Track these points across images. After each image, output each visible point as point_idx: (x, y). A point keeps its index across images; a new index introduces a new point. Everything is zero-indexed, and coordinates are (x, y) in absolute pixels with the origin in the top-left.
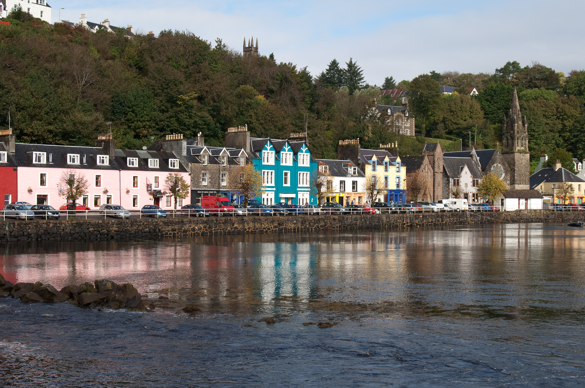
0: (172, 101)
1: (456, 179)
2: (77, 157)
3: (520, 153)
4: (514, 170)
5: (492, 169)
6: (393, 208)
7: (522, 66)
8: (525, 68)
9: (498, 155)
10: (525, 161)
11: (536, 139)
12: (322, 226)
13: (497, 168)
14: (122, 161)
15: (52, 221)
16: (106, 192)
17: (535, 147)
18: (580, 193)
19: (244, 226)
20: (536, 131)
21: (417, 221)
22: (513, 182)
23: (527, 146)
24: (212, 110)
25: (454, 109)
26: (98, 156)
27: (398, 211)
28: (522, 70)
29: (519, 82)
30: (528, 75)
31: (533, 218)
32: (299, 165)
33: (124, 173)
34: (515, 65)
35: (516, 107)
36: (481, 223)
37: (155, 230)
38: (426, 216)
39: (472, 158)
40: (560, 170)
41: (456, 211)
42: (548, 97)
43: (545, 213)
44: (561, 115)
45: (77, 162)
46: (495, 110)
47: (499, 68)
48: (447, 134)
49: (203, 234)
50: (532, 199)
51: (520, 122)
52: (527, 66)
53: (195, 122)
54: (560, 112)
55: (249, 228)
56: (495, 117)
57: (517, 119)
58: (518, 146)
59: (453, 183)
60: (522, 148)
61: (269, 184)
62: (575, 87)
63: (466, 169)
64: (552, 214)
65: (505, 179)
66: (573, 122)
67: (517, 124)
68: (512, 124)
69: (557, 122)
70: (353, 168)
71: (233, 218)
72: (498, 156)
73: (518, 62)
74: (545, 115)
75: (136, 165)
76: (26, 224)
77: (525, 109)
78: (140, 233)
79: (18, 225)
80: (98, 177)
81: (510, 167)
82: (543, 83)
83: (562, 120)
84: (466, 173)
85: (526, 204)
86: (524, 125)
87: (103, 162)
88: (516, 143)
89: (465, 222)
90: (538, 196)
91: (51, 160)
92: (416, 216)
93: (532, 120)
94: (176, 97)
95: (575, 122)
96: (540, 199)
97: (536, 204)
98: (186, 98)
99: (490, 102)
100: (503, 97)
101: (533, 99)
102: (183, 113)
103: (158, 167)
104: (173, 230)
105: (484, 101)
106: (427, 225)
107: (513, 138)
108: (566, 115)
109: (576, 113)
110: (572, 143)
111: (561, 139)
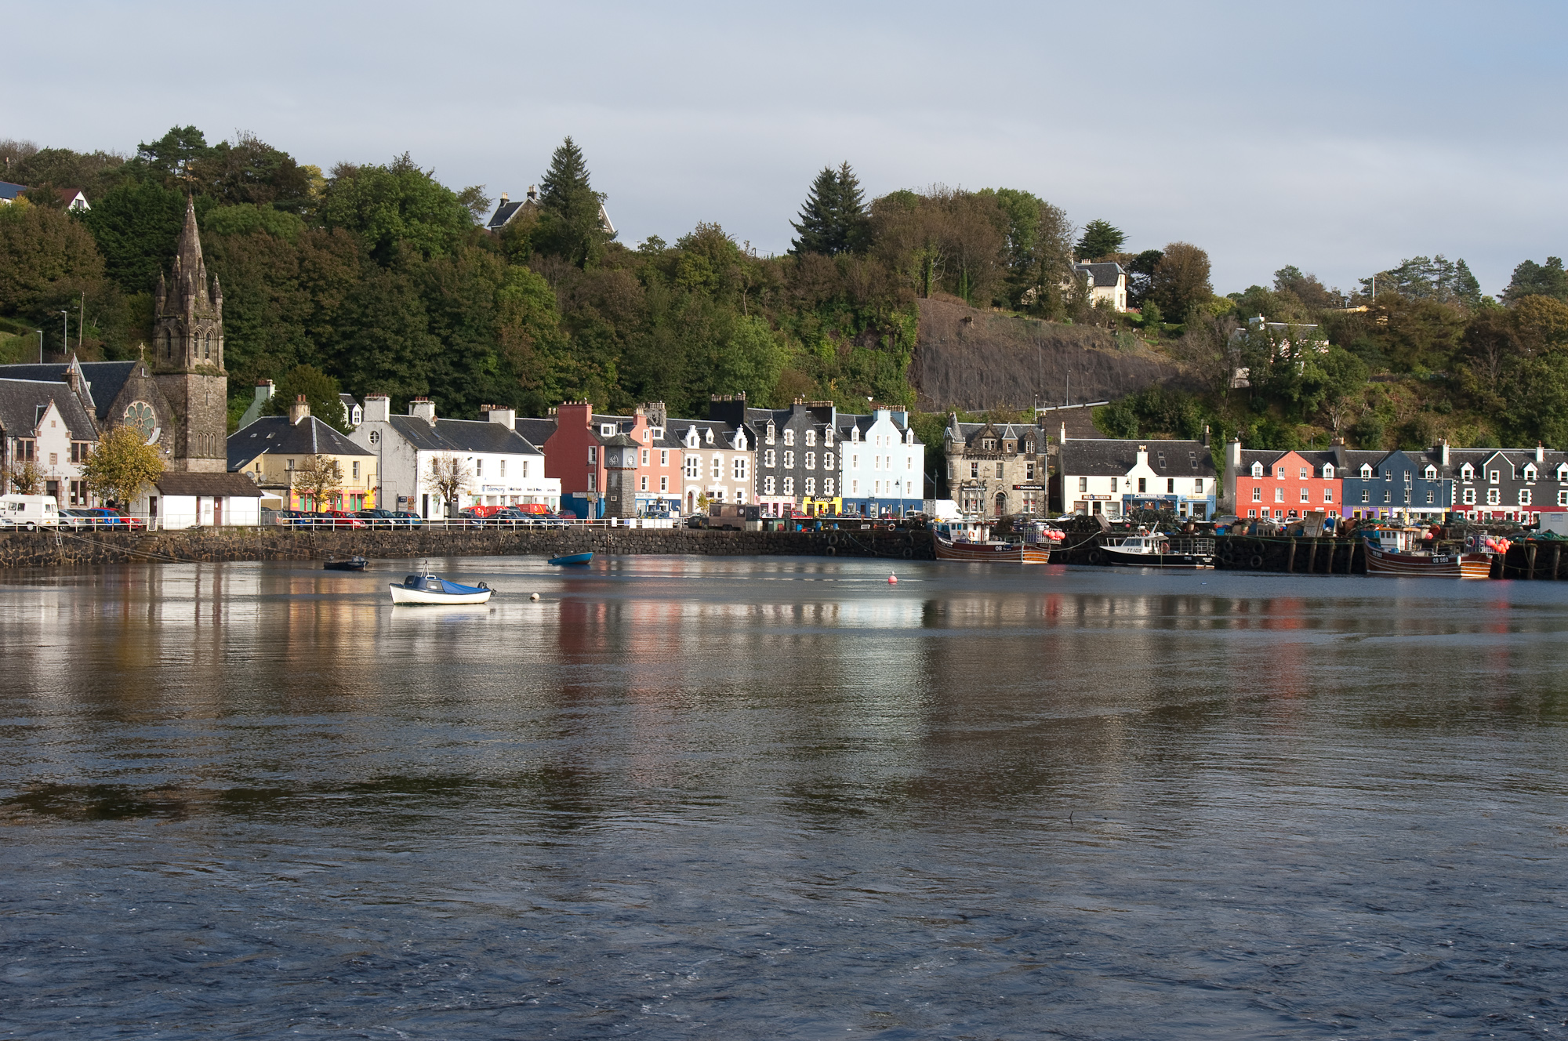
1: (25, 440)
3: (203, 374)
4: (186, 420)
5: (126, 415)
7: (212, 141)
8: (218, 147)
9: (142, 379)
10: (216, 397)
11: (246, 338)
13: (139, 413)
17: (242, 361)
18: (356, 484)
20: (246, 317)
22: (182, 452)
23: (221, 358)
25: (22, 247)
28: (211, 151)
29: (201, 183)
30: (225, 165)
31: (234, 549)
34: (191, 136)
35: (194, 250)
36: (94, 562)
39: (70, 383)
40: (307, 421)
41: (24, 529)
42: (279, 229)
43: (266, 534)
44: (311, 279)
46: (135, 256)
47: (148, 143)
50: (232, 498)
51: (202, 292)
52: (225, 143)
54: (308, 271)
56: (135, 275)
57: (195, 283)
58: (196, 355)
59: (15, 453)
60: (208, 361)
62: (348, 207)
63: (53, 413)
64: (285, 537)
65: (162, 443)
66: (340, 297)
67: (194, 297)
68: (181, 296)
69: (303, 295)
72: (141, 381)
73: (199, 128)
74: (270, 277)
77: (218, 258)
81: (175, 412)
82: (266, 191)
83: (313, 292)
84: (54, 424)
85: (218, 512)
86: (212, 300)
88: (192, 346)
89: (50, 560)
90: (250, 489)
93: (234, 287)
95: (347, 298)
96: (255, 499)
97: (243, 511)
99: (123, 233)
100: (159, 220)
101: (240, 231)
105: (107, 229)
107: (183, 334)
108: (324, 278)
109: (349, 274)
110: (339, 354)
111: (310, 341)
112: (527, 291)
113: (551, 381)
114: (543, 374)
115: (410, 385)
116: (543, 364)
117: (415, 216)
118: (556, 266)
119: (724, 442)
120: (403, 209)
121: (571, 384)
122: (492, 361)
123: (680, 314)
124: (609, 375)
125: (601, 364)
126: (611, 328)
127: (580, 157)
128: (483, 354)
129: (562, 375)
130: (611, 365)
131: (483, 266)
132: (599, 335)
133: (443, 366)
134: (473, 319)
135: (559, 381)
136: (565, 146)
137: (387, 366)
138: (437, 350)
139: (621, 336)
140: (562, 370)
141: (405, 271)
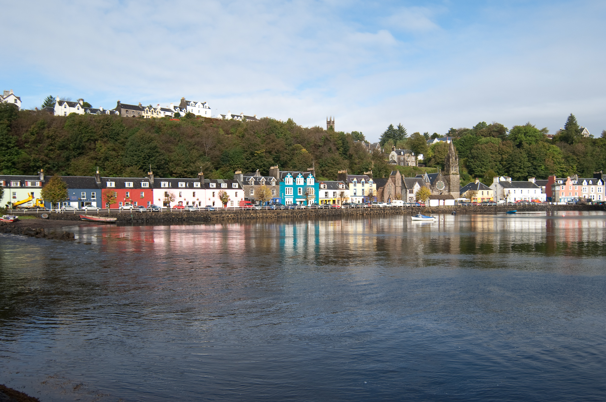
0: (252, 154)
1: (411, 190)
2: (184, 184)
3: (454, 175)
4: (450, 184)
5: (437, 184)
6: (352, 206)
7: (488, 124)
8: (489, 125)
10: (457, 179)
12: (303, 215)
13: (440, 183)
14: (208, 185)
15: (154, 213)
16: (198, 200)
18: (488, 196)
19: (257, 215)
21: (367, 212)
22: (449, 191)
23: (458, 171)
24: (275, 157)
25: (440, 151)
26: (194, 183)
27: (354, 207)
28: (487, 127)
30: (489, 129)
31: (448, 210)
32: (307, 184)
33: (207, 190)
35: (451, 150)
36: (411, 213)
37: (206, 217)
38: (373, 209)
39: (422, 178)
40: (478, 183)
41: (395, 207)
42: (494, 142)
43: (454, 207)
44: (501, 152)
45: (184, 186)
48: (435, 164)
49: (233, 219)
50: (447, 200)
52: (490, 124)
53: (264, 164)
54: (500, 150)
55: (260, 216)
57: (452, 156)
58: (452, 171)
59: (409, 192)
60: (455, 172)
61: (290, 194)
62: (512, 135)
63: (417, 184)
64: (459, 208)
65: (445, 190)
66: (507, 155)
67: (452, 159)
68: (449, 159)
69: (498, 156)
70: (342, 185)
71: (250, 211)
72: (440, 177)
73: (485, 122)
74: (491, 152)
75: (215, 186)
76: (141, 214)
78: (199, 218)
79: (137, 214)
80: (194, 193)
81: (448, 183)
83: (501, 155)
84: (417, 186)
85: (444, 203)
86: (456, 159)
87: (197, 185)
88: (451, 169)
89: (400, 213)
90: (451, 198)
91: (170, 185)
92: (366, 209)
94: (254, 152)
95: (509, 156)
96: (453, 200)
97: (450, 203)
98: (259, 152)
101: (485, 143)
102: (258, 160)
103: (226, 187)
104: (216, 217)
106: (374, 214)
107: (449, 167)
108: (504, 152)
109: (510, 150)
110: (508, 168)
111: (500, 165)
112: (554, 151)
113: (558, 171)
114: (556, 169)
115: (523, 174)
116: (557, 167)
117: (528, 136)
118: (563, 144)
119: (595, 183)
120: (525, 135)
121: (565, 172)
122: (543, 167)
123: (594, 153)
124: (574, 169)
125: (572, 166)
126: (575, 158)
127: (574, 118)
128: (541, 166)
129: (562, 169)
130: (575, 166)
131: (543, 146)
132: (572, 159)
133: (531, 169)
134: (539, 158)
135: (561, 171)
136: (570, 115)
137: (517, 170)
138: (530, 166)
139: (578, 159)
140: (562, 168)
141: (524, 149)
